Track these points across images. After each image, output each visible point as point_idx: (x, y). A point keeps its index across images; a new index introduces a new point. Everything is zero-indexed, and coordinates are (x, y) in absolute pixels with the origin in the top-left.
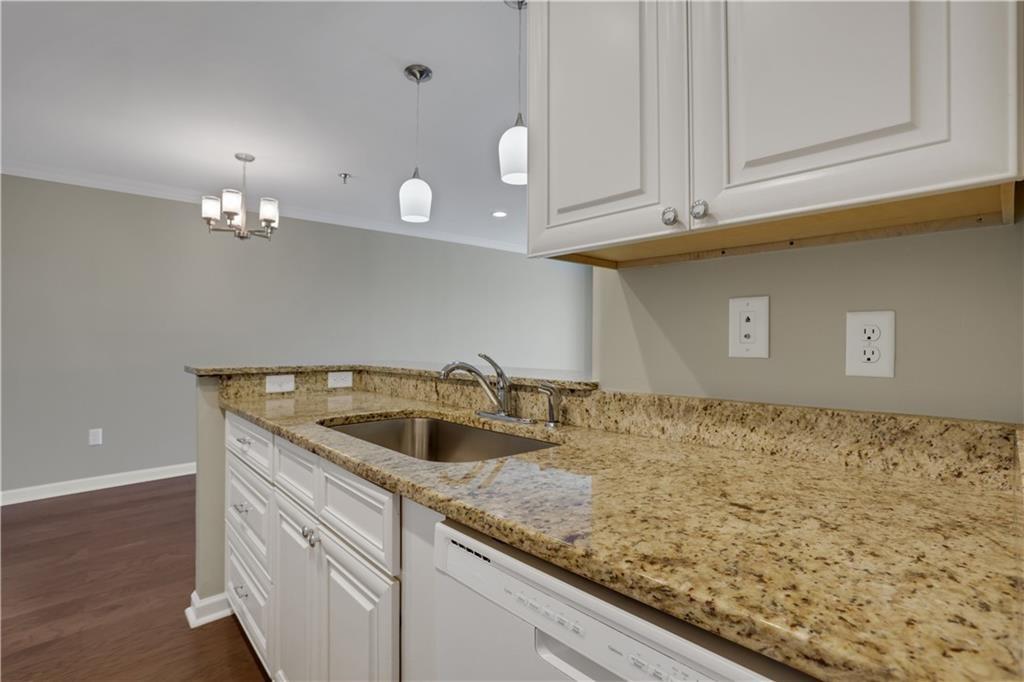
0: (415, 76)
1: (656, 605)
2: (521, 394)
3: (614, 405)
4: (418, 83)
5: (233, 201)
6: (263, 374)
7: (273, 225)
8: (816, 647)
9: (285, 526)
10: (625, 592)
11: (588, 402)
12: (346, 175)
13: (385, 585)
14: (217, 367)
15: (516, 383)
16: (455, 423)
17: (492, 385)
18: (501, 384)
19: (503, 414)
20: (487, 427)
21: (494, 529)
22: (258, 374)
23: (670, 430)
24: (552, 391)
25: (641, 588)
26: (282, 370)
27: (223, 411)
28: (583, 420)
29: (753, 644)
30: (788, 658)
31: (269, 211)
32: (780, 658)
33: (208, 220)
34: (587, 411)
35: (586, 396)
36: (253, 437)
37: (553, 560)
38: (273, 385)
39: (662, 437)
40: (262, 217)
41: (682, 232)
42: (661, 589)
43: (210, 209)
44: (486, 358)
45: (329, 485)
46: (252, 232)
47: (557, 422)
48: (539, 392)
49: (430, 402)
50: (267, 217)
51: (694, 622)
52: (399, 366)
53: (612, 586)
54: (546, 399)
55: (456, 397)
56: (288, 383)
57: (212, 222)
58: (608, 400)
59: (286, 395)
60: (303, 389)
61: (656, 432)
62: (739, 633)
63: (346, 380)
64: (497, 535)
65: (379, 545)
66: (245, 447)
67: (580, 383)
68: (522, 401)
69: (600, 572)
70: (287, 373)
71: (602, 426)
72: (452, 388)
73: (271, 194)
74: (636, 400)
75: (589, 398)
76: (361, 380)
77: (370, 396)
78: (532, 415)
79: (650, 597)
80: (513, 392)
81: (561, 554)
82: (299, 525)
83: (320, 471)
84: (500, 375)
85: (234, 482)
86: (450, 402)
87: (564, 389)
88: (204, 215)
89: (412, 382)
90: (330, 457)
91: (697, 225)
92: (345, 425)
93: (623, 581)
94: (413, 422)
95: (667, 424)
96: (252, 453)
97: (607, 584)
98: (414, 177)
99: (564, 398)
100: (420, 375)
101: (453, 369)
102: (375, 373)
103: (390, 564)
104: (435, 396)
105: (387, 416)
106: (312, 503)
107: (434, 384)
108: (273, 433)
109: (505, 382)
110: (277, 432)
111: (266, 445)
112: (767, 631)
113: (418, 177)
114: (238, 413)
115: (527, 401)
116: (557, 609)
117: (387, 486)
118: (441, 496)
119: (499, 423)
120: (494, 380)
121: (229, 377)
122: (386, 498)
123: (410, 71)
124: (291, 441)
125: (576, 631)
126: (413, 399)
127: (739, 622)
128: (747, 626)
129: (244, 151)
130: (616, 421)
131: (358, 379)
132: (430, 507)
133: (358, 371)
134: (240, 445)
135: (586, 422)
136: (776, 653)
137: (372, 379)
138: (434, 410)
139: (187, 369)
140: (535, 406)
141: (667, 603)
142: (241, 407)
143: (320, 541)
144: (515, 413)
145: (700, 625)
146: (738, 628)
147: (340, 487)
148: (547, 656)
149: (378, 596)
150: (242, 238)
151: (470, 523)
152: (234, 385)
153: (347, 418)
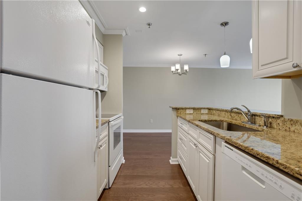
0: (223, 25)
1: (266, 161)
2: (256, 117)
3: (288, 123)
4: (225, 27)
5: (178, 66)
6: (186, 109)
7: (187, 71)
8: (300, 171)
9: (190, 143)
10: (260, 158)
11: (279, 121)
12: (205, 55)
13: (211, 156)
14: (176, 107)
15: (254, 114)
16: (235, 124)
17: (246, 114)
18: (249, 114)
19: (250, 123)
20: (244, 126)
21: (234, 143)
22: (185, 109)
24: (265, 117)
25: (263, 157)
26: (190, 108)
27: (177, 117)
28: (277, 126)
29: (286, 170)
30: (294, 174)
31: (186, 67)
32: (292, 174)
33: (173, 71)
34: (278, 124)
35: (278, 119)
36: (184, 123)
37: (245, 150)
38: (188, 111)
40: (184, 69)
42: (267, 157)
43: (173, 69)
44: (244, 106)
45: (200, 134)
46: (183, 73)
47: (267, 126)
48: (261, 117)
49: (229, 118)
50: (186, 69)
51: (274, 165)
52: (220, 108)
53: (257, 156)
54: (264, 119)
55: (236, 117)
56: (192, 111)
57: (174, 72)
58: (286, 121)
59: (191, 114)
60: (195, 113)
62: (283, 168)
63: (206, 111)
64: (234, 145)
65: (210, 147)
66: (182, 125)
67: (275, 115)
68: (256, 119)
69: (255, 153)
70: (191, 109)
71: (284, 129)
72: (235, 115)
73: (186, 63)
74: (297, 121)
75: (279, 120)
76: (210, 111)
77: (213, 116)
78: (259, 124)
79: (265, 159)
80: (254, 117)
81: (247, 149)
82: (193, 143)
83: (198, 131)
84: (249, 111)
85: (180, 133)
86: (235, 119)
87: (270, 116)
88: (172, 70)
89: (224, 113)
90: (200, 127)
92: (205, 121)
93: (260, 155)
94: (223, 123)
96: (183, 126)
97: (256, 156)
98: (224, 55)
99: (270, 119)
100: (226, 111)
101: (233, 109)
102: (214, 110)
103: (212, 151)
104: (230, 117)
105: (216, 121)
106: (196, 138)
107: (230, 113)
108: (188, 122)
109: (250, 113)
110: (189, 122)
111: (187, 125)
112: (289, 167)
113: (226, 55)
114: (181, 117)
115: (258, 119)
116: (246, 161)
117: (212, 134)
118: (223, 136)
119: (248, 125)
120: (247, 113)
121: (179, 109)
122: (212, 136)
123: (222, 24)
124: (192, 124)
125: (250, 166)
126: (224, 117)
127: (283, 165)
128: (285, 166)
129: (179, 53)
130: (289, 128)
131: (209, 111)
132: (221, 138)
133: (209, 109)
134: (181, 124)
135: (278, 127)
136: (291, 172)
137: (213, 111)
138: (229, 120)
139: (170, 107)
140: (260, 121)
141: (268, 160)
142: (181, 116)
143: (198, 146)
144: (254, 123)
145: (275, 166)
146: (283, 166)
147: (203, 134)
148: (244, 172)
149: (210, 159)
150: (180, 75)
151: (229, 142)
152: (180, 111)
153: (205, 120)
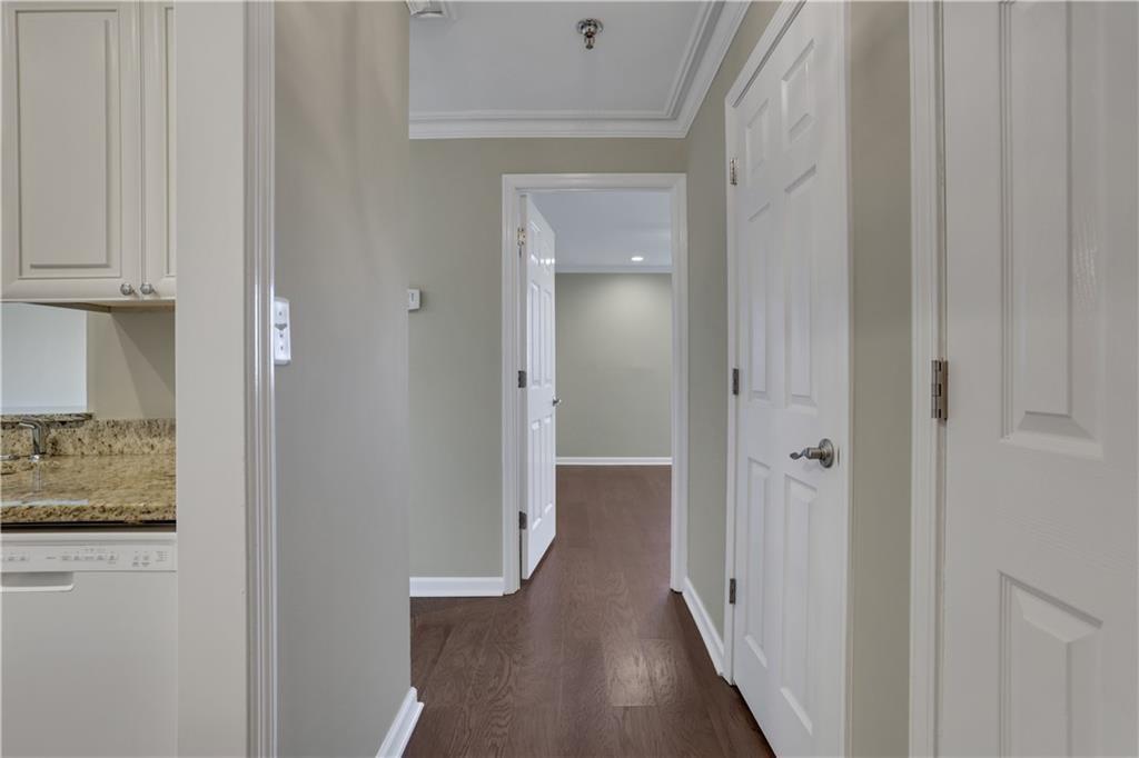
3: (107, 431)
8: (146, 505)
11: (80, 432)
23: (158, 446)
25: (65, 514)
28: (75, 449)
34: (80, 440)
35: (78, 427)
39: (152, 452)
41: (157, 301)
47: (44, 453)
48: (22, 428)
51: (94, 521)
54: (30, 433)
58: (101, 428)
61: (146, 450)
62: (116, 515)
67: (70, 415)
69: (39, 515)
71: (95, 451)
74: (128, 424)
75: (82, 428)
79: (71, 517)
87: (54, 422)
91: (147, 298)
93: (55, 514)
95: (155, 441)
97: (45, 520)
99: (52, 430)
112: (128, 508)
127: (116, 510)
128: (119, 510)
130: (110, 446)
135: (79, 450)
141: (80, 516)
145: (98, 521)
146: (116, 513)
